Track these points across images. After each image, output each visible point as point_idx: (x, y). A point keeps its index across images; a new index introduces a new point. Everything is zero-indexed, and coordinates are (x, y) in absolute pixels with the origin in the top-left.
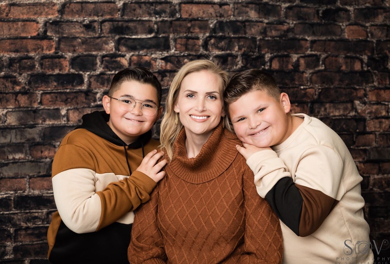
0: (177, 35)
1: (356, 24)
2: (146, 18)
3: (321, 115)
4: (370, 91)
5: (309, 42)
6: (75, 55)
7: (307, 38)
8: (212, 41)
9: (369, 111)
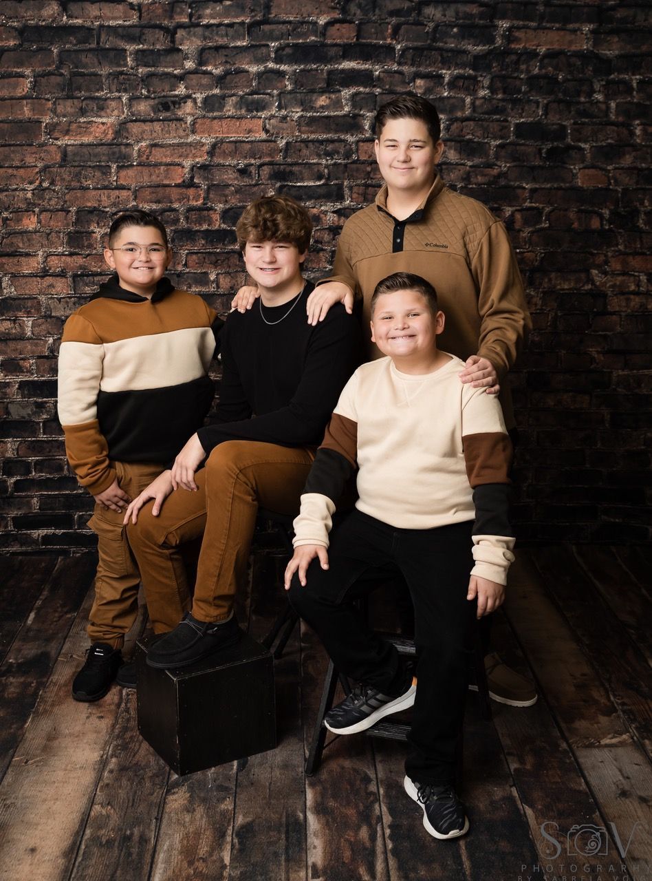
0: (353, 182)
1: (593, 167)
2: (315, 161)
3: (544, 288)
4: (613, 256)
5: (527, 191)
6: (227, 207)
7: (524, 185)
9: (611, 283)
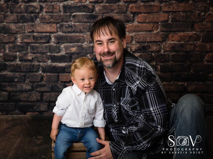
8: (37, 11)
